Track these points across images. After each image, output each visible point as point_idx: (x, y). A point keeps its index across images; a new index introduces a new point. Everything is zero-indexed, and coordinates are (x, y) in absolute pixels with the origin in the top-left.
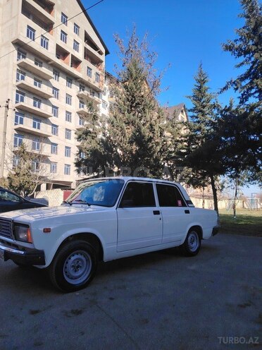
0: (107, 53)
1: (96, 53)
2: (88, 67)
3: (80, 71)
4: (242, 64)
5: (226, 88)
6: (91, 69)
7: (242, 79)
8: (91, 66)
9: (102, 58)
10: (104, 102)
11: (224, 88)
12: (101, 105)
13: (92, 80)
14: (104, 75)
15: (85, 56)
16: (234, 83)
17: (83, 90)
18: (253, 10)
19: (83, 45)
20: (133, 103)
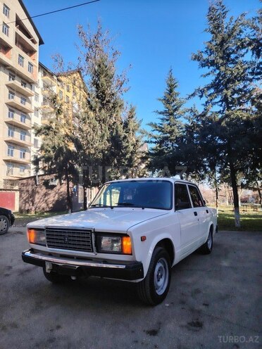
0: (41, 42)
1: (28, 41)
2: (20, 55)
3: (10, 58)
4: (209, 74)
5: (193, 95)
6: (23, 58)
7: (208, 88)
8: (24, 54)
9: (36, 47)
10: (37, 95)
11: (192, 95)
12: (33, 98)
13: (24, 70)
14: (37, 65)
15: (16, 43)
16: (201, 91)
17: (13, 79)
18: (219, 27)
19: (13, 29)
20: (103, 100)
